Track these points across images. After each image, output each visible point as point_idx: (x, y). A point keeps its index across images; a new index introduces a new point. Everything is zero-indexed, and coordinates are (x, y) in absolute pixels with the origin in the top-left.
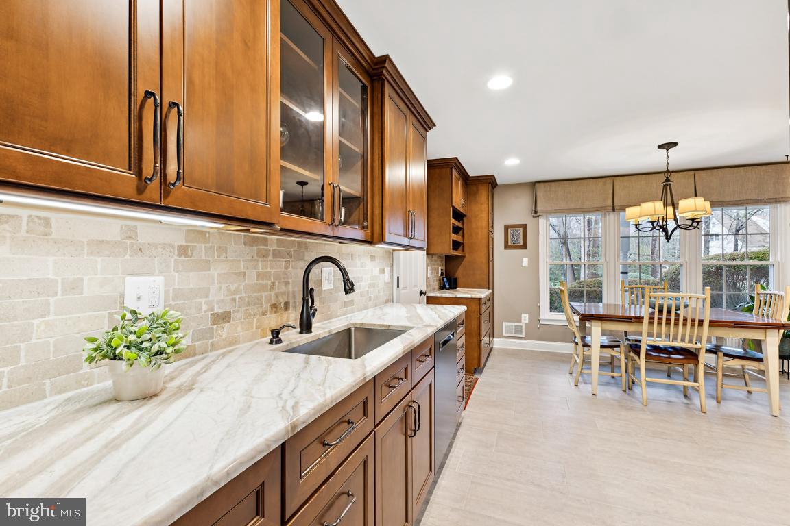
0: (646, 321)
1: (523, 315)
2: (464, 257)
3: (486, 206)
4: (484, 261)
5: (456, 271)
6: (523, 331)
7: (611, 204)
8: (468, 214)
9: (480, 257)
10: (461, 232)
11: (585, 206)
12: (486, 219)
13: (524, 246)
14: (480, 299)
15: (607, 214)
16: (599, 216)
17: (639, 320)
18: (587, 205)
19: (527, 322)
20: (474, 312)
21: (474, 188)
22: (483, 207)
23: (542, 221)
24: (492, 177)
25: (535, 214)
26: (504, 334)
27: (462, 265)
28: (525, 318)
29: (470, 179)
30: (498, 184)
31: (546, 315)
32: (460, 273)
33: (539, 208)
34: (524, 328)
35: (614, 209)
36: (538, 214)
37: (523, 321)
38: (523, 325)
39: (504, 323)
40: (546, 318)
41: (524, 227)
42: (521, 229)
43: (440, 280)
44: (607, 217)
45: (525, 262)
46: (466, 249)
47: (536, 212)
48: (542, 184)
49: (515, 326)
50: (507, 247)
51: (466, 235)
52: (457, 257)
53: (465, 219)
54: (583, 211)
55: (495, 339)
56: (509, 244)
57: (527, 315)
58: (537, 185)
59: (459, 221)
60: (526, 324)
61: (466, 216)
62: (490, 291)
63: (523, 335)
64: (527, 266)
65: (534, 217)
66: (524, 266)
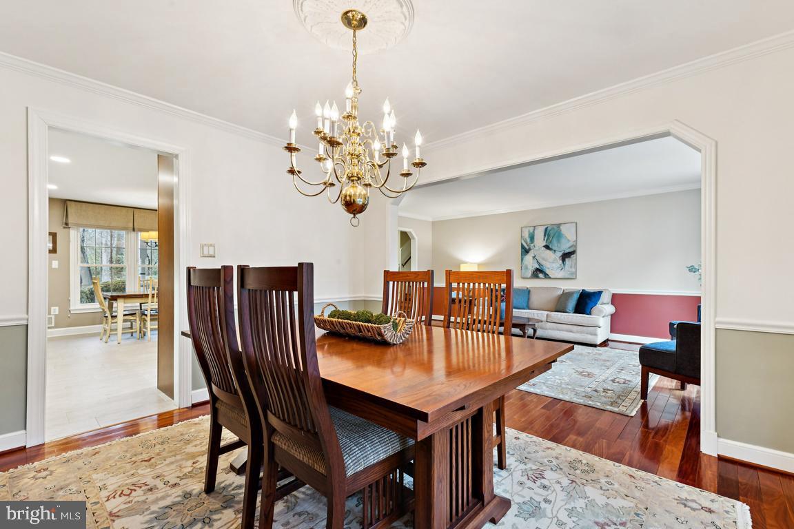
0: (150, 296)
1: (53, 308)
6: (53, 321)
7: (132, 226)
11: (111, 225)
13: (54, 251)
15: (129, 232)
16: (123, 233)
17: (147, 296)
19: (57, 313)
23: (74, 235)
28: (55, 310)
31: (77, 306)
33: (70, 221)
35: (134, 230)
36: (70, 226)
37: (53, 313)
38: (53, 317)
40: (76, 308)
41: (54, 235)
42: (52, 237)
44: (129, 234)
45: (55, 264)
47: (67, 224)
48: (73, 202)
54: (111, 228)
57: (58, 307)
58: (68, 202)
60: (55, 315)
63: (53, 325)
64: (57, 267)
65: (64, 228)
66: (53, 267)
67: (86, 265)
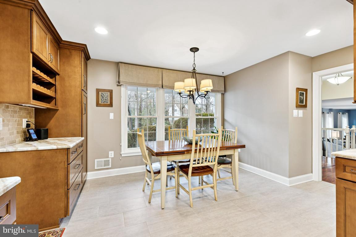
1: (110, 152)
2: (57, 110)
3: (79, 69)
4: (78, 114)
5: (48, 123)
6: (110, 163)
7: (161, 84)
8: (60, 73)
9: (74, 111)
10: (53, 88)
12: (79, 80)
13: (111, 105)
14: (68, 149)
15: (159, 89)
16: (155, 89)
18: (150, 82)
19: (113, 156)
20: (61, 162)
21: (67, 51)
22: (76, 70)
23: (123, 89)
24: (84, 47)
25: (119, 84)
26: (96, 168)
27: (55, 117)
28: (111, 154)
29: (63, 42)
30: (91, 57)
31: (126, 151)
32: (52, 124)
33: (121, 80)
34: (110, 161)
35: (162, 87)
36: (121, 84)
37: (110, 157)
38: (110, 159)
39: (96, 160)
40: (125, 153)
41: (111, 92)
42: (109, 93)
43: (24, 132)
44: (159, 91)
45: (112, 116)
46: (59, 103)
47: (119, 82)
48: (123, 64)
49: (104, 161)
50: (98, 105)
51: (58, 92)
52: (48, 110)
53: (57, 77)
54: (147, 86)
55: (88, 173)
56: (100, 103)
57: (113, 152)
58: (120, 64)
59: (51, 78)
60: (112, 158)
61: (59, 75)
62: (83, 138)
63: (110, 166)
64: (113, 118)
65: (118, 85)
66: (110, 118)
67: (130, 117)
